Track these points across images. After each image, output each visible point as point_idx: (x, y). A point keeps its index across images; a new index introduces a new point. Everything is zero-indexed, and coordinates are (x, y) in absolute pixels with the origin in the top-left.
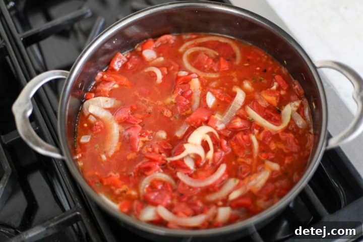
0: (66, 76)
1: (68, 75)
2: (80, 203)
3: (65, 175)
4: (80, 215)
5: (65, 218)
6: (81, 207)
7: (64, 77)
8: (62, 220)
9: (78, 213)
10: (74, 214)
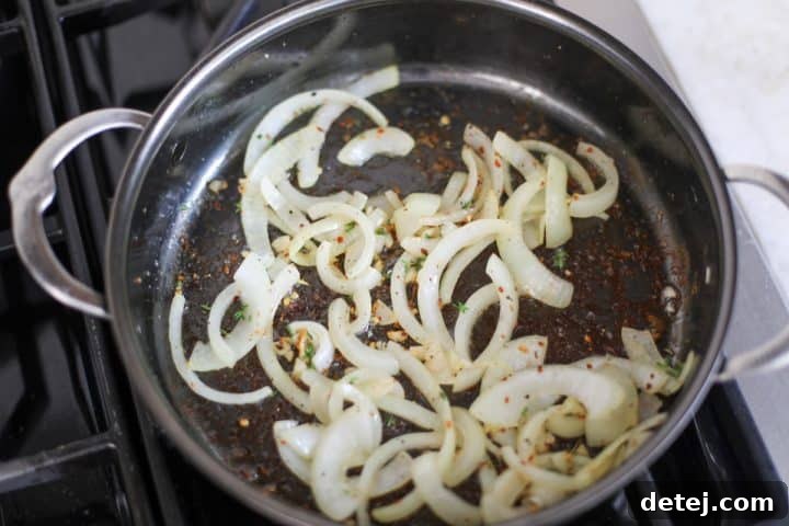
0: (144, 125)
1: (148, 124)
2: (120, 425)
3: (99, 353)
4: (115, 450)
5: (82, 453)
6: (120, 433)
7: (139, 126)
8: (73, 455)
9: (112, 445)
10: (102, 447)
